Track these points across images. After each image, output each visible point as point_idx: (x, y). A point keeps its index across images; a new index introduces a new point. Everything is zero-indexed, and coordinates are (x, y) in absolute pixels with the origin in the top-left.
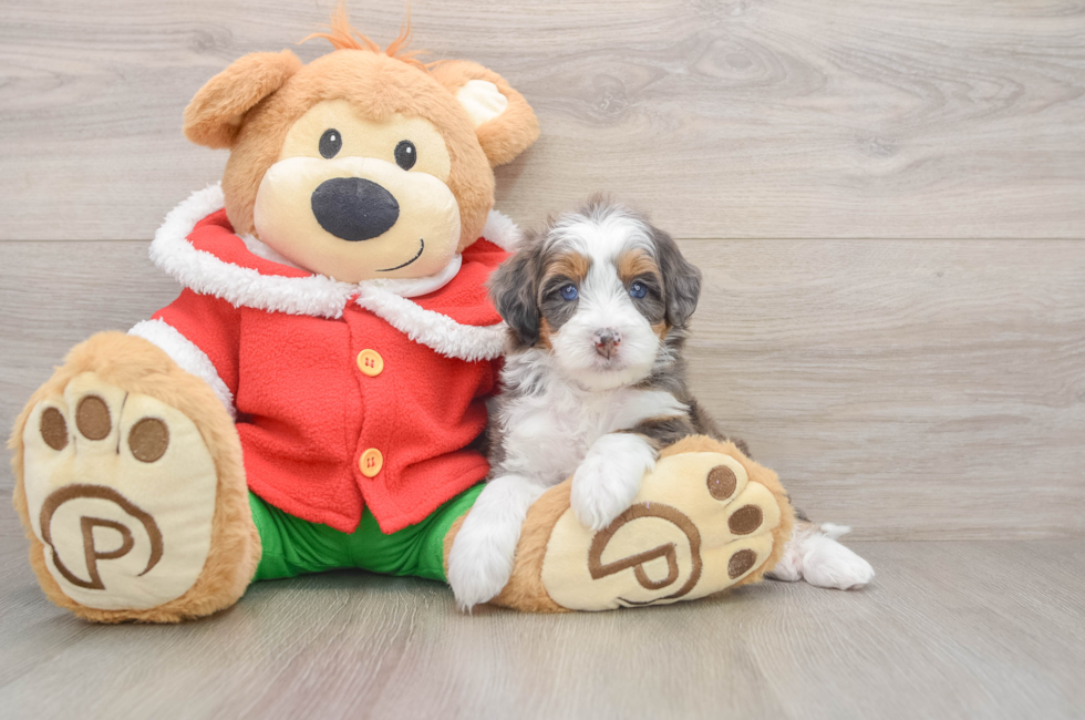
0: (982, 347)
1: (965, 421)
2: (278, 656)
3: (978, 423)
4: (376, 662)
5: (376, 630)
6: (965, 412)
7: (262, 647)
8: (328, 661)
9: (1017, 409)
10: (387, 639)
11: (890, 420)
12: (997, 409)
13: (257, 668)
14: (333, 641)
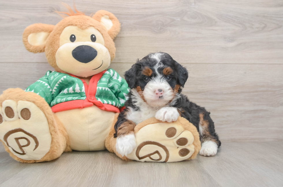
0: (256, 91)
1: (252, 111)
2: (80, 172)
3: (255, 111)
4: (107, 174)
5: (104, 165)
6: (252, 108)
7: (74, 170)
8: (93, 173)
9: (265, 108)
10: (108, 168)
11: (233, 111)
12: (260, 108)
13: (75, 175)
14: (93, 168)
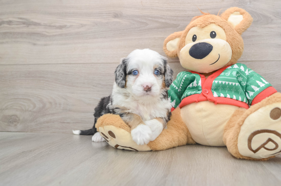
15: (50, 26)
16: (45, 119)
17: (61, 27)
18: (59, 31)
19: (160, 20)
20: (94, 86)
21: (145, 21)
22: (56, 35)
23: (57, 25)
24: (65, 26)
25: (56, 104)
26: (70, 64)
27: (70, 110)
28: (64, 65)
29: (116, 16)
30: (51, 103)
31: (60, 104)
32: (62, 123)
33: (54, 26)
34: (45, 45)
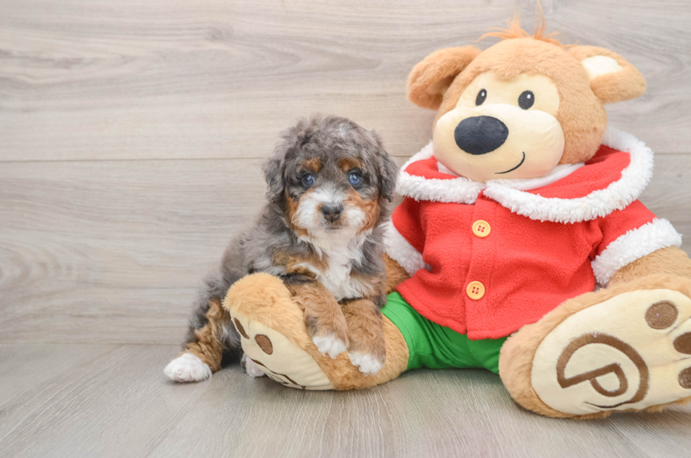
15: (38, 60)
16: (30, 307)
17: (67, 63)
18: (62, 74)
19: (331, 49)
20: (159, 219)
21: (292, 51)
22: (53, 85)
23: (57, 56)
24: (77, 61)
25: (58, 267)
26: (96, 160)
27: (97, 284)
28: (76, 164)
29: (216, 35)
30: (43, 265)
31: (69, 268)
32: (74, 316)
33: (47, 60)
34: (26, 110)
